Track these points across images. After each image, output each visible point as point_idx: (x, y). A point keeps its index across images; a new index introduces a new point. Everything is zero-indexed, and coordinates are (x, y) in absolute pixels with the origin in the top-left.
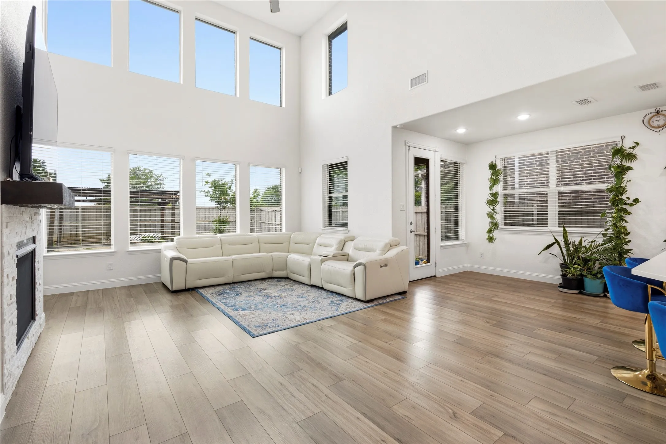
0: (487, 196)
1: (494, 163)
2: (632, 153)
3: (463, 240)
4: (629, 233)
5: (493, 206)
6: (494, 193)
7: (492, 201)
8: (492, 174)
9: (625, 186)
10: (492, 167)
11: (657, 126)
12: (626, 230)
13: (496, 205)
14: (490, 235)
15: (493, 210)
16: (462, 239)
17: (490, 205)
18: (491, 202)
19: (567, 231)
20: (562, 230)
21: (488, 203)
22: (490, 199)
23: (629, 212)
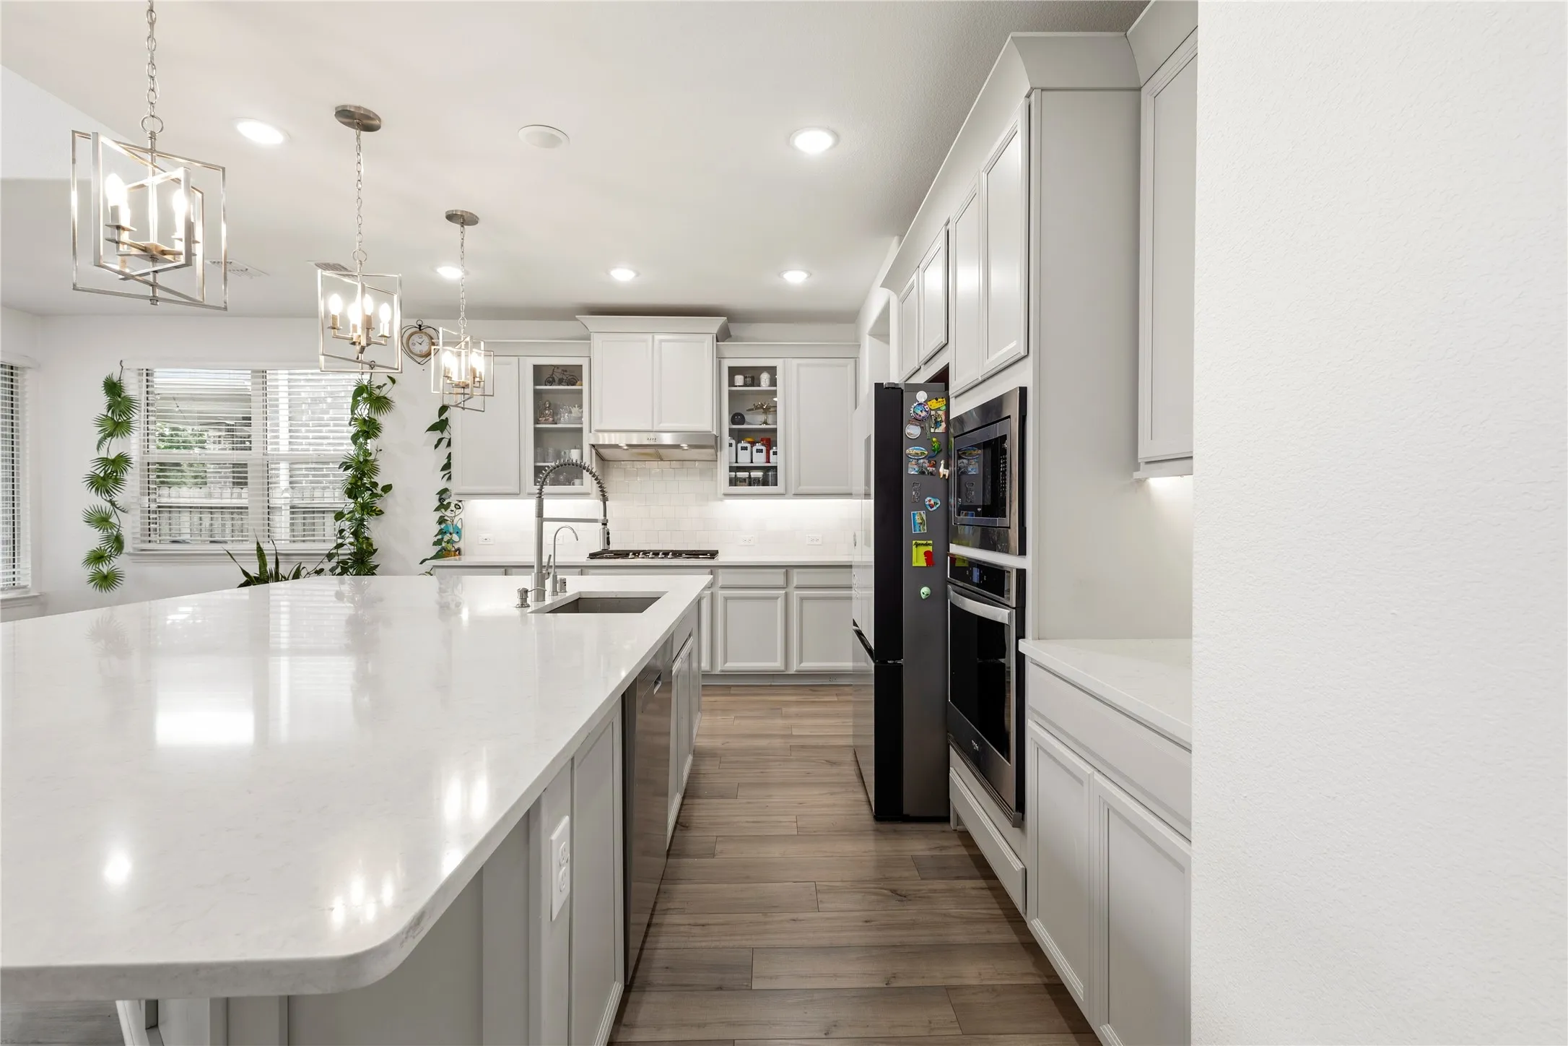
0: (87, 464)
1: (115, 379)
2: (385, 398)
3: (25, 587)
4: (376, 550)
5: (108, 492)
6: (112, 456)
7: (103, 479)
8: (109, 407)
9: (375, 460)
10: (113, 388)
11: (419, 353)
12: (371, 545)
13: (114, 490)
14: (101, 567)
15: (113, 504)
16: (23, 583)
17: (97, 490)
18: (101, 481)
19: (265, 552)
20: (254, 550)
21: (92, 483)
22: (97, 472)
23: (380, 511)
